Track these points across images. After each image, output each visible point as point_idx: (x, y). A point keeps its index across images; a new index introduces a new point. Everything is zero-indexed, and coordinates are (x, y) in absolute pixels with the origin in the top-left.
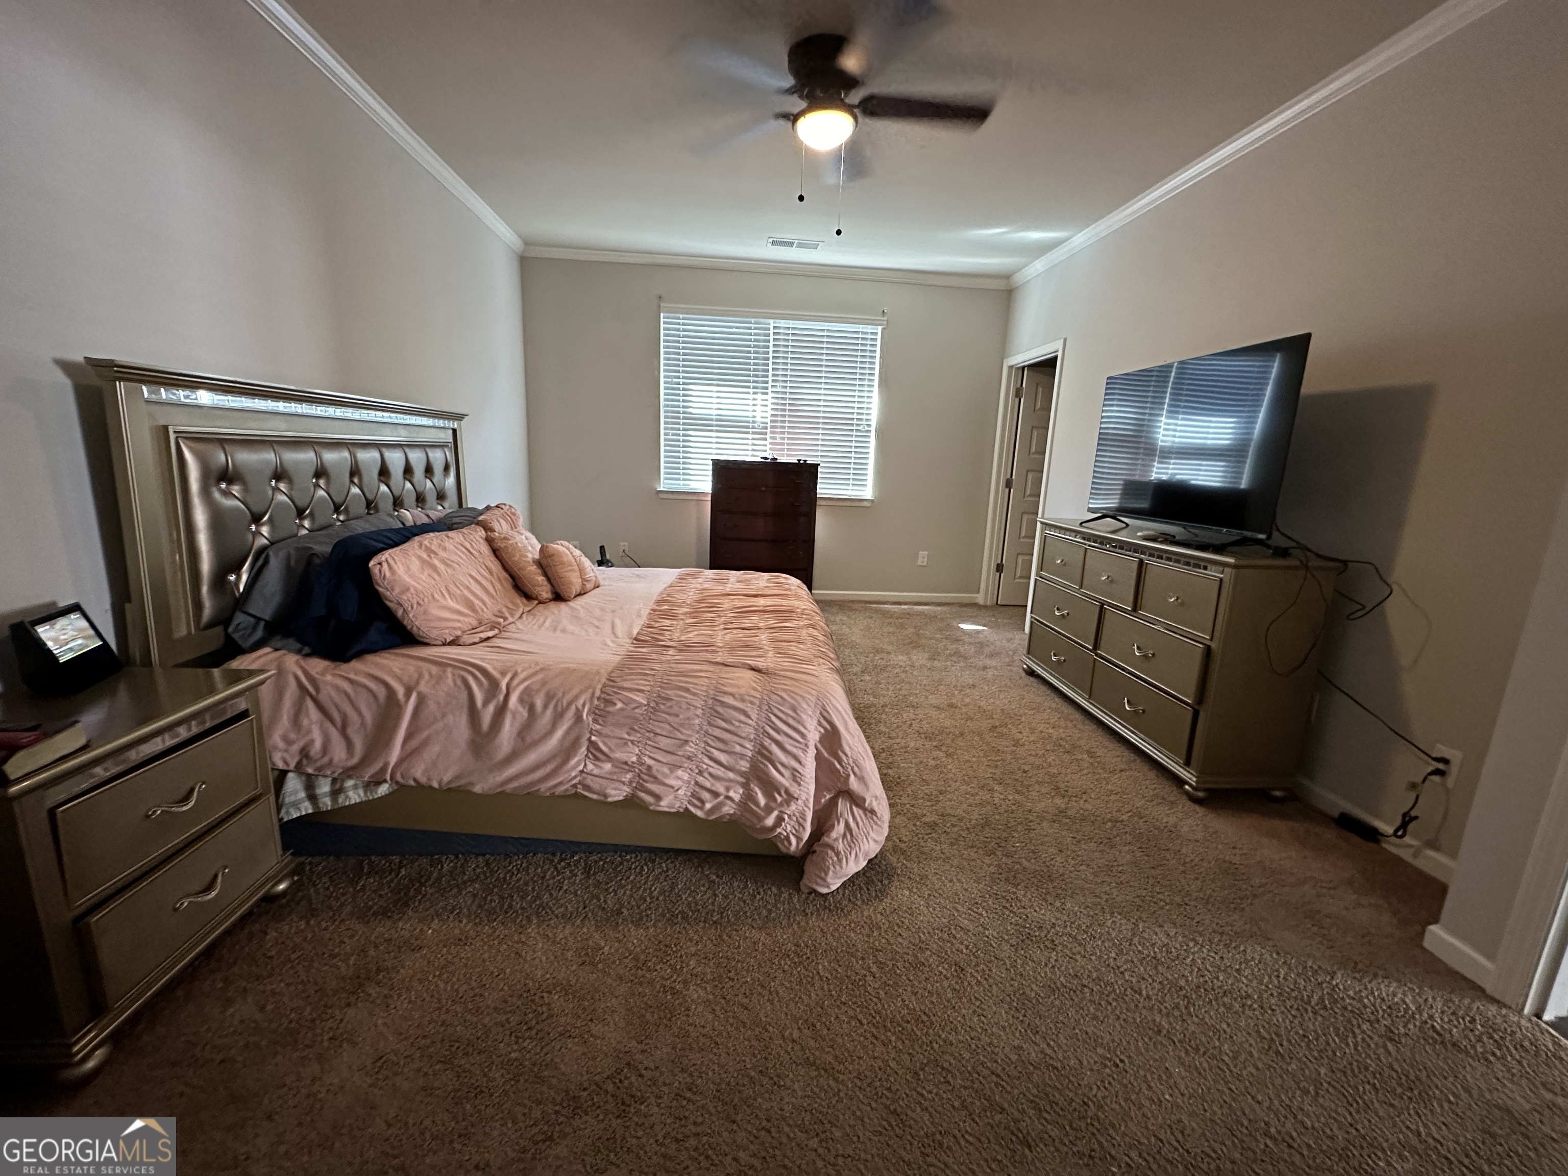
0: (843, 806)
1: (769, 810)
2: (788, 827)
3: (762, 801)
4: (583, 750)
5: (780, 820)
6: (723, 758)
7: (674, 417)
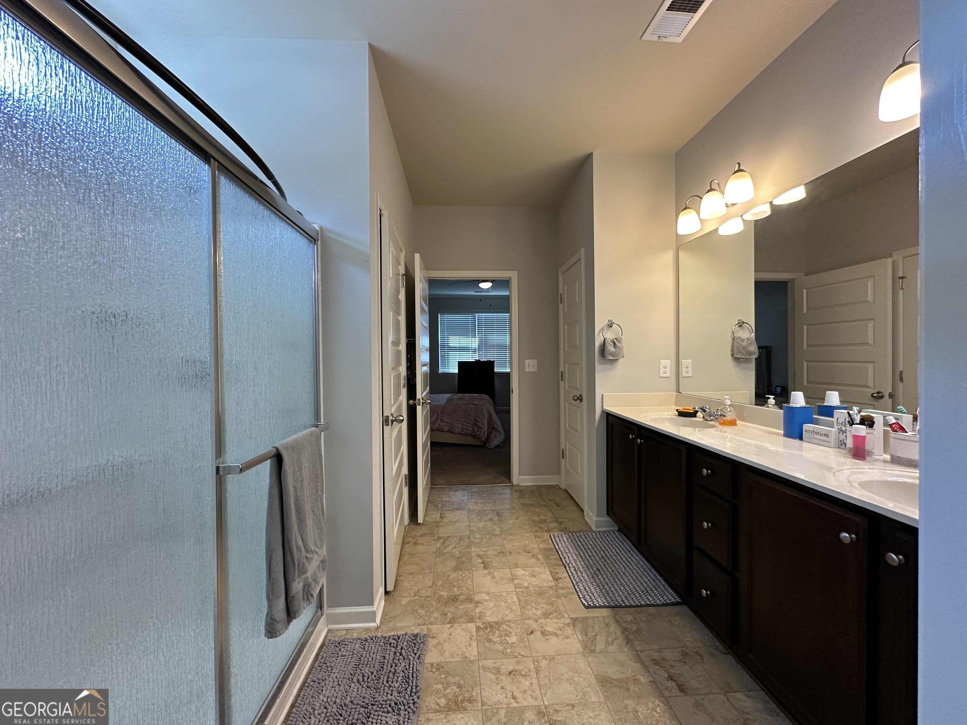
0: (493, 431)
1: (478, 431)
2: (482, 434)
3: (476, 430)
4: (439, 420)
5: (480, 434)
6: (468, 421)
7: (443, 347)
